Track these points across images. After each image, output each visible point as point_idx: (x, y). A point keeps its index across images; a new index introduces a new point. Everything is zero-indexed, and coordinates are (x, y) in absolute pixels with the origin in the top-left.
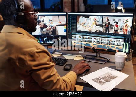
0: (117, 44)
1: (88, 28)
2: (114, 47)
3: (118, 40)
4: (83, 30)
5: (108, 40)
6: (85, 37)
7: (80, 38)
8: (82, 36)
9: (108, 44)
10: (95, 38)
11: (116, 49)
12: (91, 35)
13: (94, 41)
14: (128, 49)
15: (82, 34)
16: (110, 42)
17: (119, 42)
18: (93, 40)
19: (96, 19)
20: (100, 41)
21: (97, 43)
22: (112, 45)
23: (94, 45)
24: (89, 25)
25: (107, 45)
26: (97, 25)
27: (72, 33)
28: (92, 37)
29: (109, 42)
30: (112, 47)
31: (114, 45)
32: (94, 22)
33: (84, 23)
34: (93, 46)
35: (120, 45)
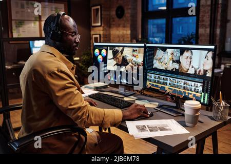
0: (195, 89)
1: (165, 66)
2: (191, 94)
3: (196, 83)
4: (159, 68)
5: (185, 83)
6: (161, 76)
7: (156, 78)
8: (157, 76)
9: (184, 88)
10: (170, 80)
11: (193, 96)
12: (167, 74)
13: (170, 84)
14: (208, 98)
15: (158, 73)
16: (187, 86)
17: (197, 87)
18: (168, 82)
19: (173, 54)
20: (176, 84)
21: (173, 87)
22: (189, 90)
23: (169, 88)
24: (166, 61)
25: (183, 90)
26: (174, 62)
27: (148, 71)
28: (167, 78)
29: (185, 85)
30: (189, 93)
31: (191, 90)
32: (170, 57)
33: (161, 57)
34: (168, 91)
35: (198, 92)
